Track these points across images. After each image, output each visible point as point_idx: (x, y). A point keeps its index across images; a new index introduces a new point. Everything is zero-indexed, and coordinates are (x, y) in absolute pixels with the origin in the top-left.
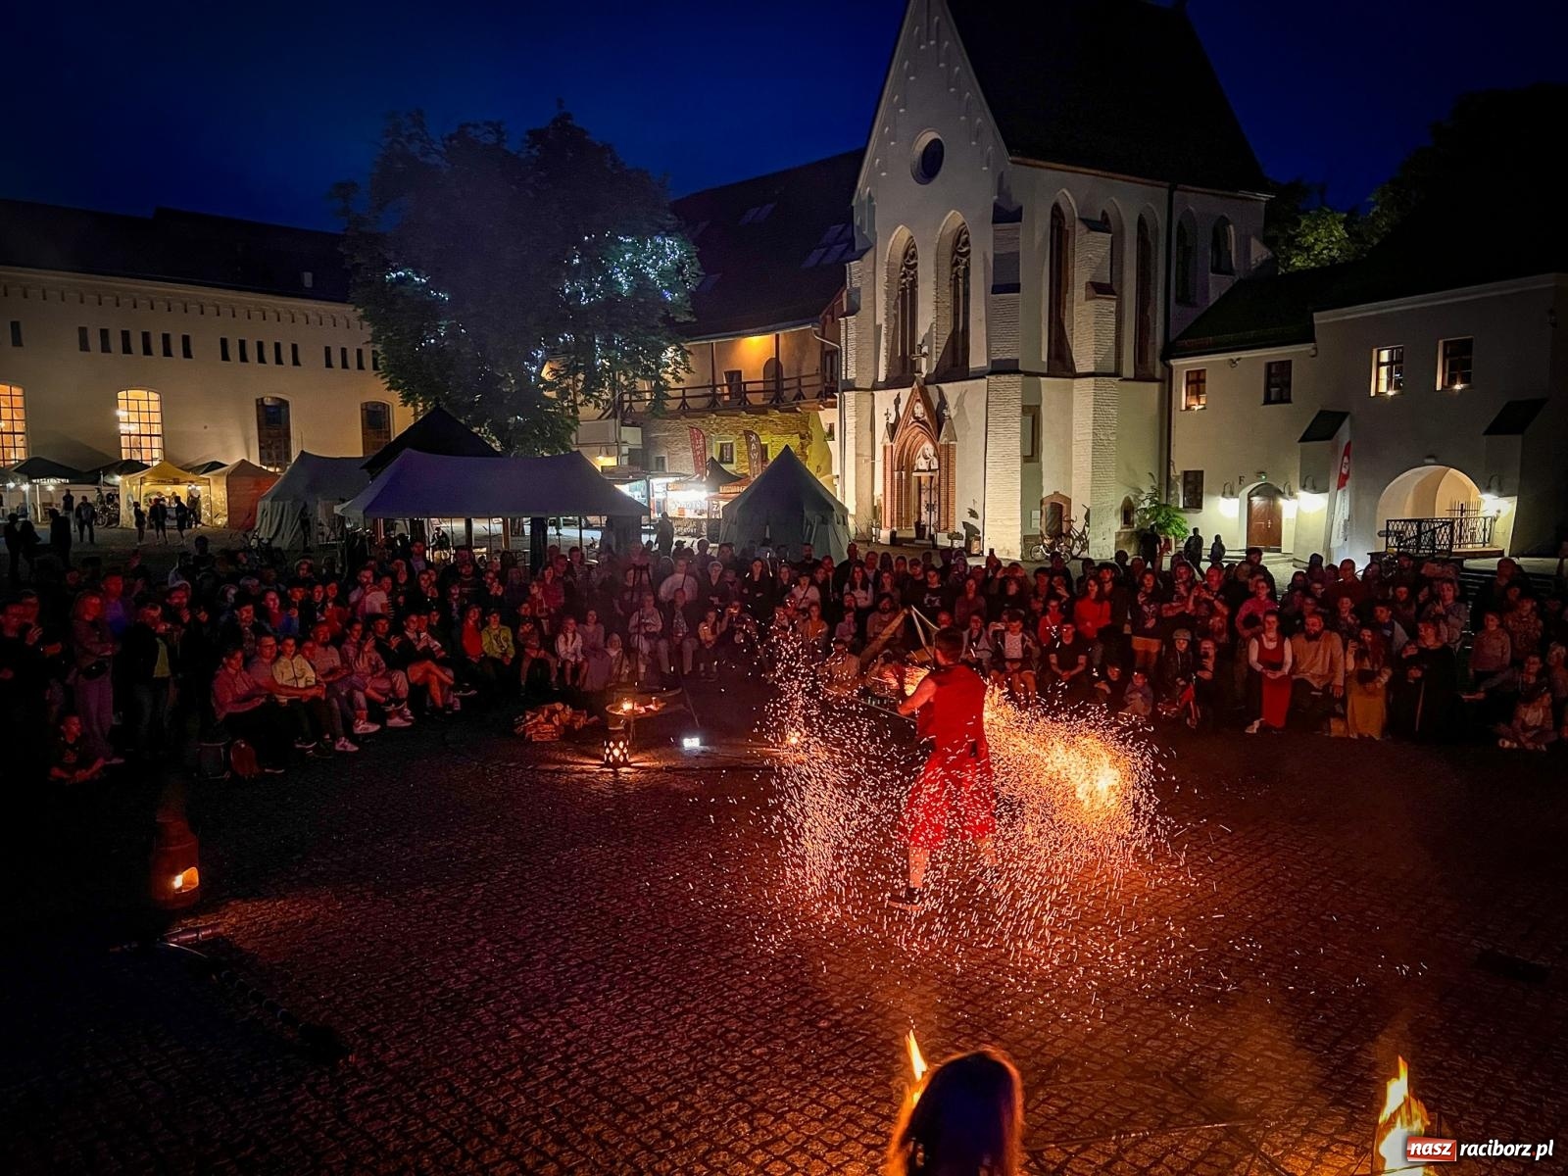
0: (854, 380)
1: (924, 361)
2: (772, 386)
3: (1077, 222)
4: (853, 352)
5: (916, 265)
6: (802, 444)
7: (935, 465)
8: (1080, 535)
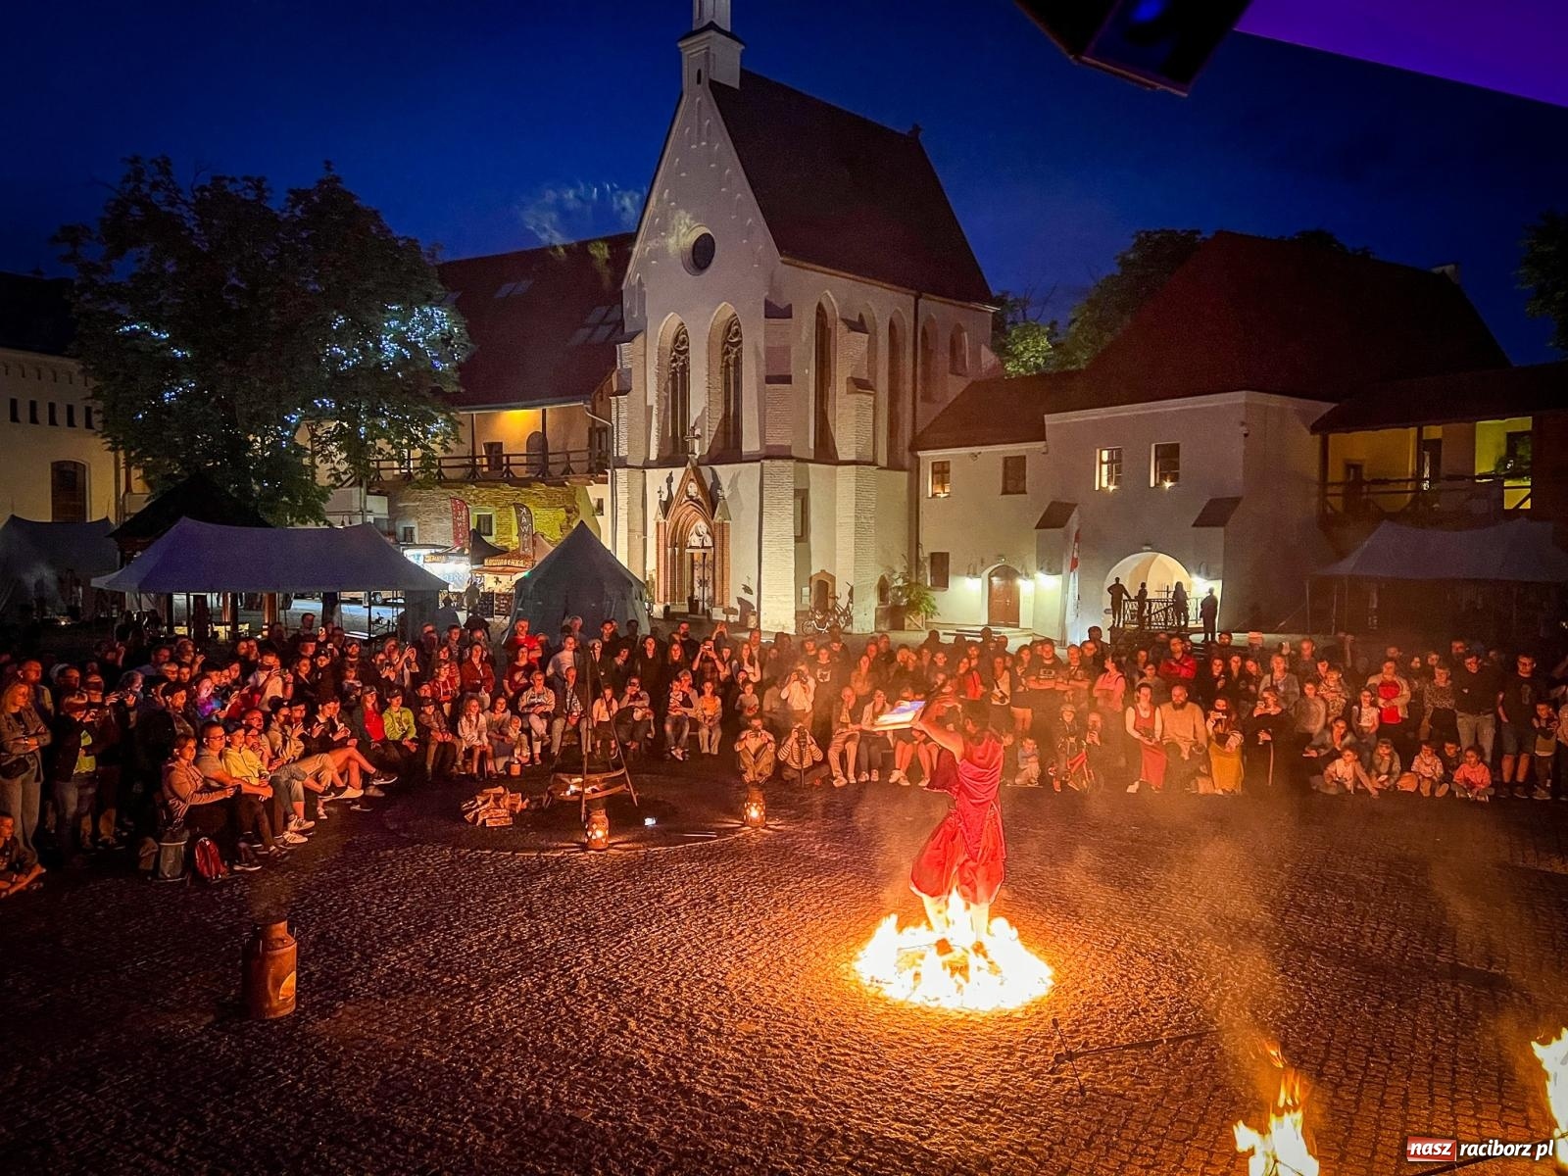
0: (625, 458)
1: (697, 442)
2: (537, 459)
3: (838, 321)
4: (624, 430)
5: (687, 350)
6: (568, 518)
7: (709, 542)
8: (845, 611)
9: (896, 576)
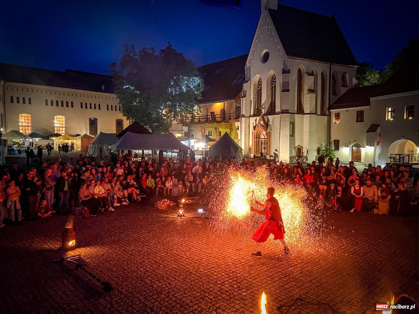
0: (244, 115)
1: (263, 110)
2: (223, 116)
3: (305, 73)
4: (244, 107)
5: (261, 84)
6: (230, 131)
7: (266, 137)
8: (306, 157)
9: (323, 147)
